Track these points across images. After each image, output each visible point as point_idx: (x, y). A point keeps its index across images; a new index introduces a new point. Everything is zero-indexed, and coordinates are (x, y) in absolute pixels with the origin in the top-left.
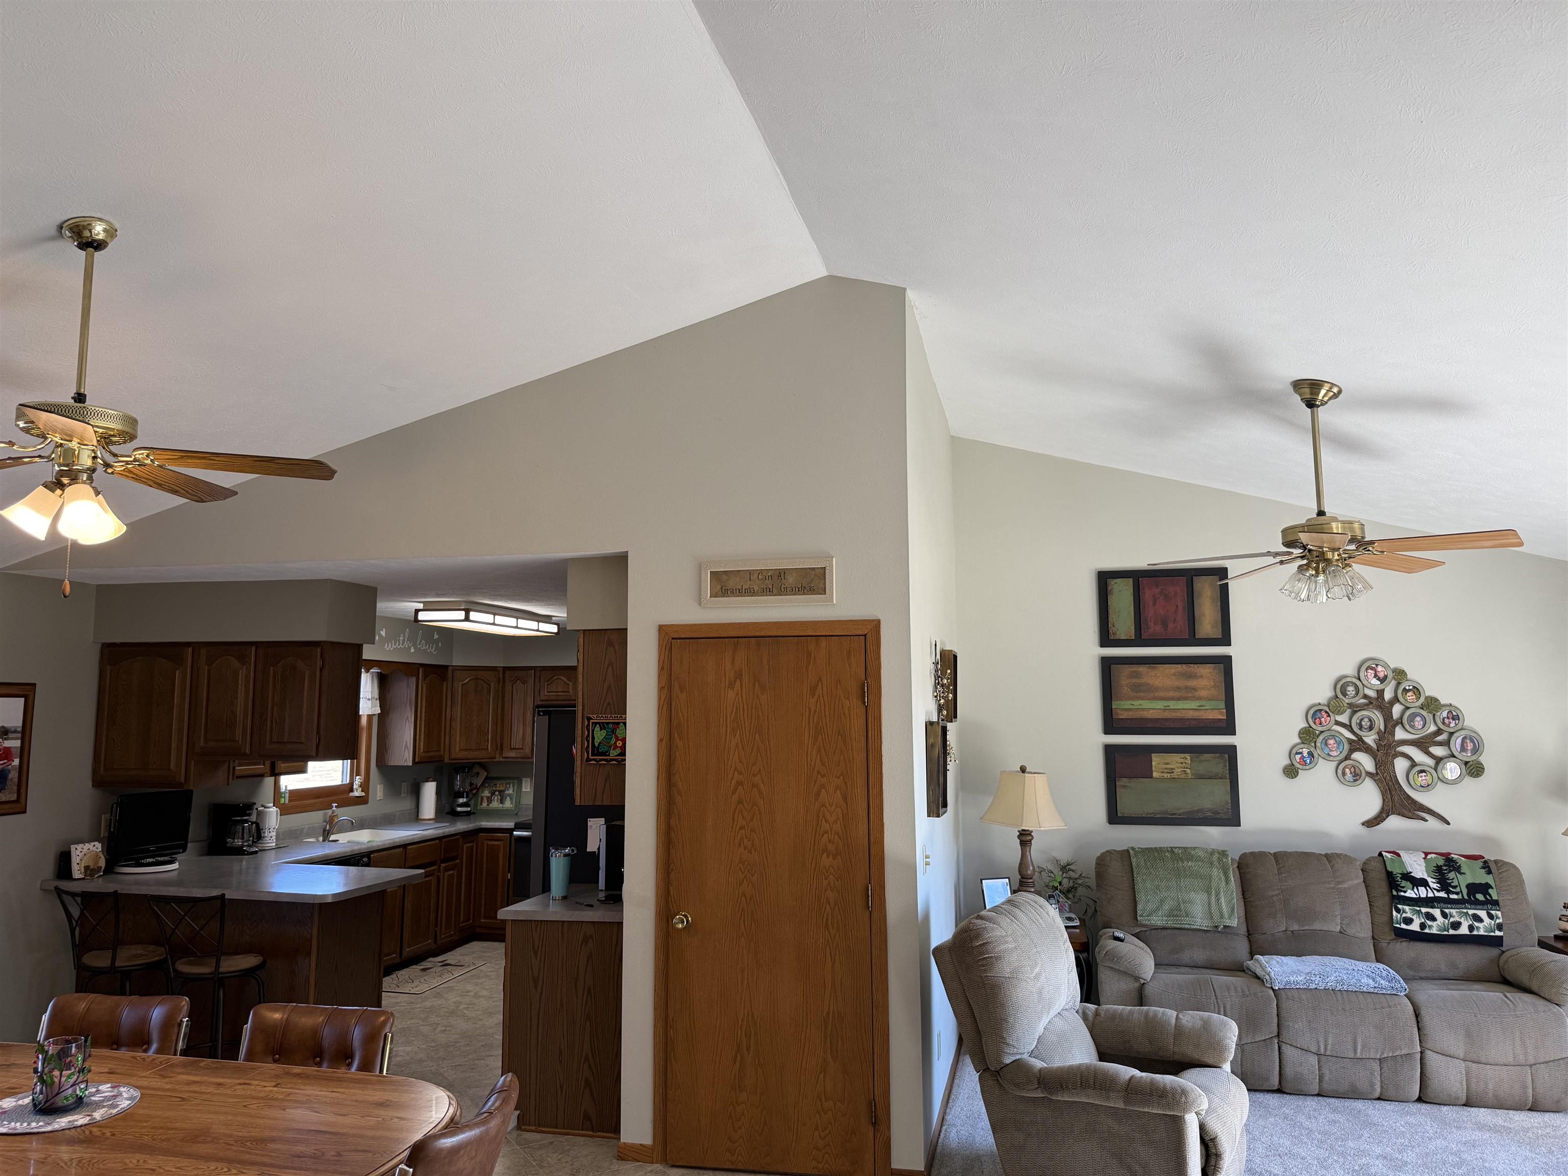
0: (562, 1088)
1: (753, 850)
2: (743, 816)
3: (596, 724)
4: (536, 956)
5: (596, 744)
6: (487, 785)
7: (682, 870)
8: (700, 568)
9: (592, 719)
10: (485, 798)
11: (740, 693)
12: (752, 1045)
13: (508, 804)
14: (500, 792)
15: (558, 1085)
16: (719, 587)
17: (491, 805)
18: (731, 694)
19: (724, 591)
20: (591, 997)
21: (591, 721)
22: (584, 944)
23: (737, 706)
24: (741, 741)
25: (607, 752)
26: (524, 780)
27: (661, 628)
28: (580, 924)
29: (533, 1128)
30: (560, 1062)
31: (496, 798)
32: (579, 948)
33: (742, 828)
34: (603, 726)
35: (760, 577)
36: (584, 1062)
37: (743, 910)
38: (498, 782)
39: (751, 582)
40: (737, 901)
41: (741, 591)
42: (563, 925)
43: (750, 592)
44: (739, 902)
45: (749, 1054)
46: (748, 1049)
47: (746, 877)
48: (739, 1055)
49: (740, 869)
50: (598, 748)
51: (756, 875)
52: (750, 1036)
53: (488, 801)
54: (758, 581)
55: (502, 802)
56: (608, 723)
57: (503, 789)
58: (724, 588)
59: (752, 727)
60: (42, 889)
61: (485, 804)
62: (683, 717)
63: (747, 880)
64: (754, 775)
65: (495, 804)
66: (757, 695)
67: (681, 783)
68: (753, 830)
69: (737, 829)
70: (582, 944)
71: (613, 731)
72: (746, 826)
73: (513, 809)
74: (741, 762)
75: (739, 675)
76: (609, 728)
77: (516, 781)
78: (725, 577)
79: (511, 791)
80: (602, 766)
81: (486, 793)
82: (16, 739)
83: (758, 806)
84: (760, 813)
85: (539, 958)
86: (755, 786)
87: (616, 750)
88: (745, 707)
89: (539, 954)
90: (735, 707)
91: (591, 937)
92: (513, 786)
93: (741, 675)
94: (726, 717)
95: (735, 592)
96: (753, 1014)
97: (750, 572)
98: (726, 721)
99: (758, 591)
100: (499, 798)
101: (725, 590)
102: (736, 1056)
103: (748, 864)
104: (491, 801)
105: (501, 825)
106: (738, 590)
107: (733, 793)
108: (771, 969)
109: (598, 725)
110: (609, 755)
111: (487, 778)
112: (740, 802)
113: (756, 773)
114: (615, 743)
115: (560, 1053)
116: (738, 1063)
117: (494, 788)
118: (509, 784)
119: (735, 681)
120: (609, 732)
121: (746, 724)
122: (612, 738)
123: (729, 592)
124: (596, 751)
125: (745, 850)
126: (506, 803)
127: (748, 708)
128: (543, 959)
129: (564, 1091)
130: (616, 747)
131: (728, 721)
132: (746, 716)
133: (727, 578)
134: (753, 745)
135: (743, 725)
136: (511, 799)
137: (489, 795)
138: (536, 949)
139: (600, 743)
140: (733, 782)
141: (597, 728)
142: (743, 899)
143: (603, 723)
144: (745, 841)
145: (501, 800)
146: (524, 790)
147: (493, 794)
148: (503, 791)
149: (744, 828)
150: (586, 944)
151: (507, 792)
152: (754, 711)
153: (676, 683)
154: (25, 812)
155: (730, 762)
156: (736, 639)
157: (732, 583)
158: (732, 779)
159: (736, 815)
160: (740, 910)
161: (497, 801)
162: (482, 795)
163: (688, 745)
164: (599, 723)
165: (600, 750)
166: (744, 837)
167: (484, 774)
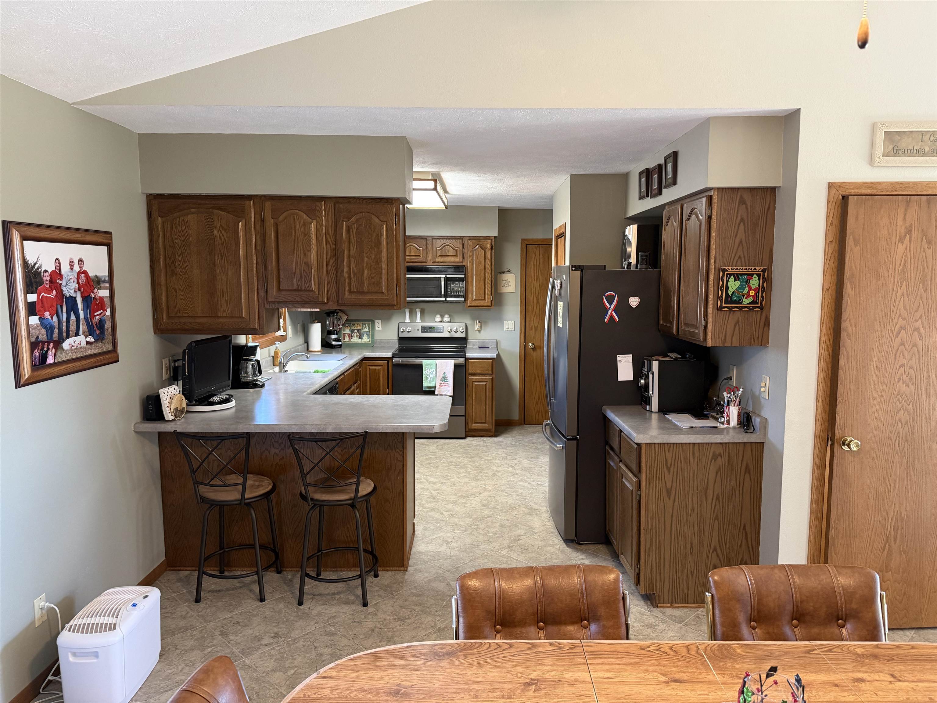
0: (692, 573)
1: (910, 384)
2: (903, 355)
3: (730, 275)
4: (669, 471)
5: (730, 293)
6: (347, 325)
7: (849, 403)
8: (874, 126)
9: (727, 271)
10: (346, 335)
11: (908, 248)
12: (898, 536)
13: (365, 339)
14: (358, 330)
15: (689, 572)
16: (891, 147)
17: (352, 340)
18: (901, 248)
19: (895, 151)
20: (719, 502)
21: (726, 273)
22: (713, 461)
23: (905, 259)
24: (907, 290)
25: (740, 300)
26: (376, 321)
27: (831, 186)
28: (710, 445)
29: (668, 605)
30: (691, 553)
31: (356, 334)
32: (709, 464)
33: (902, 366)
34: (737, 277)
35: (932, 138)
36: (713, 552)
37: (898, 433)
38: (356, 323)
39: (923, 143)
40: (894, 426)
41: (912, 151)
42: (694, 446)
43: (921, 153)
44: (895, 427)
45: (895, 543)
46: (895, 540)
47: (902, 406)
48: (887, 545)
49: (898, 400)
50: (731, 297)
51: (911, 404)
52: (897, 530)
53: (349, 337)
54: (929, 142)
55: (360, 337)
56: (742, 275)
57: (361, 328)
58: (896, 148)
59: (917, 278)
60: (136, 432)
61: (347, 339)
62: (856, 268)
63: (903, 409)
64: (916, 321)
65: (355, 339)
66: (924, 249)
67: (851, 328)
68: (911, 368)
69: (898, 368)
70: (711, 461)
71: (746, 282)
72: (906, 364)
73: (370, 342)
74: (905, 309)
75: (909, 231)
76: (743, 279)
77: (370, 323)
78: (897, 137)
79: (367, 330)
80: (732, 313)
81: (347, 331)
82: (105, 288)
83: (917, 348)
84: (919, 352)
85: (671, 473)
86: (916, 329)
87: (749, 299)
88: (913, 260)
89: (672, 470)
90: (903, 259)
91: (720, 455)
92: (369, 326)
93: (911, 231)
94: (895, 269)
95: (906, 152)
96: (901, 513)
97: (923, 133)
98: (895, 272)
99: (929, 151)
100: (358, 334)
101: (897, 150)
102: (885, 546)
103: (906, 395)
104: (352, 337)
105: (376, 355)
106: (909, 151)
107: (897, 336)
108: (918, 478)
109: (732, 277)
110: (741, 303)
111: (347, 320)
112: (902, 344)
113: (918, 318)
114: (748, 292)
115: (692, 547)
116: (886, 551)
117: (353, 328)
118: (365, 324)
119: (905, 236)
120: (743, 282)
121: (912, 275)
122: (745, 288)
123: (900, 152)
124: (729, 299)
125: (903, 384)
126: (364, 338)
127: (914, 261)
128: (675, 473)
129: (694, 575)
130: (748, 296)
131: (896, 272)
132: (912, 268)
133: (899, 138)
134: (917, 294)
135: (909, 276)
136: (368, 335)
137: (350, 332)
138: (669, 466)
139: (733, 293)
140: (896, 327)
141: (732, 278)
142: (900, 424)
143: (737, 274)
144: (904, 376)
145: (359, 336)
146: (377, 328)
147: (353, 331)
148: (361, 330)
149: (904, 366)
150: (715, 461)
151: (364, 330)
152: (920, 263)
153: (851, 237)
154: (117, 361)
155: (896, 309)
156: (909, 197)
157: (905, 143)
158: (896, 324)
159: (898, 353)
160: (896, 434)
161: (357, 337)
162: (344, 332)
163: (860, 294)
164: (733, 275)
165: (733, 299)
166: (904, 373)
167: (345, 318)
